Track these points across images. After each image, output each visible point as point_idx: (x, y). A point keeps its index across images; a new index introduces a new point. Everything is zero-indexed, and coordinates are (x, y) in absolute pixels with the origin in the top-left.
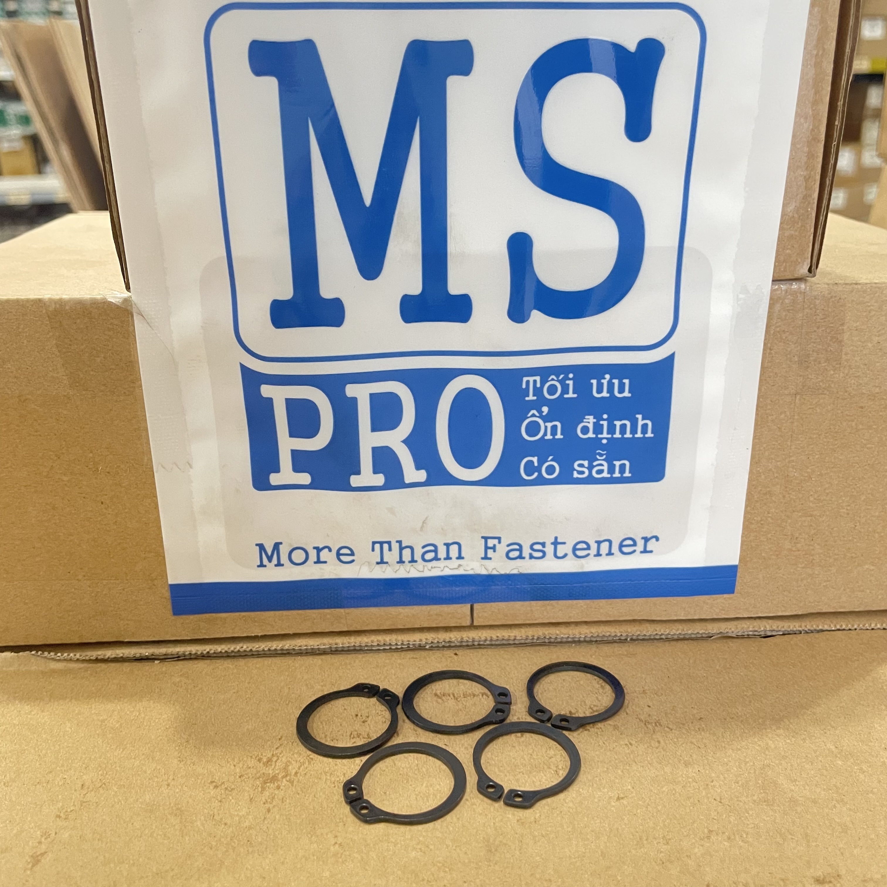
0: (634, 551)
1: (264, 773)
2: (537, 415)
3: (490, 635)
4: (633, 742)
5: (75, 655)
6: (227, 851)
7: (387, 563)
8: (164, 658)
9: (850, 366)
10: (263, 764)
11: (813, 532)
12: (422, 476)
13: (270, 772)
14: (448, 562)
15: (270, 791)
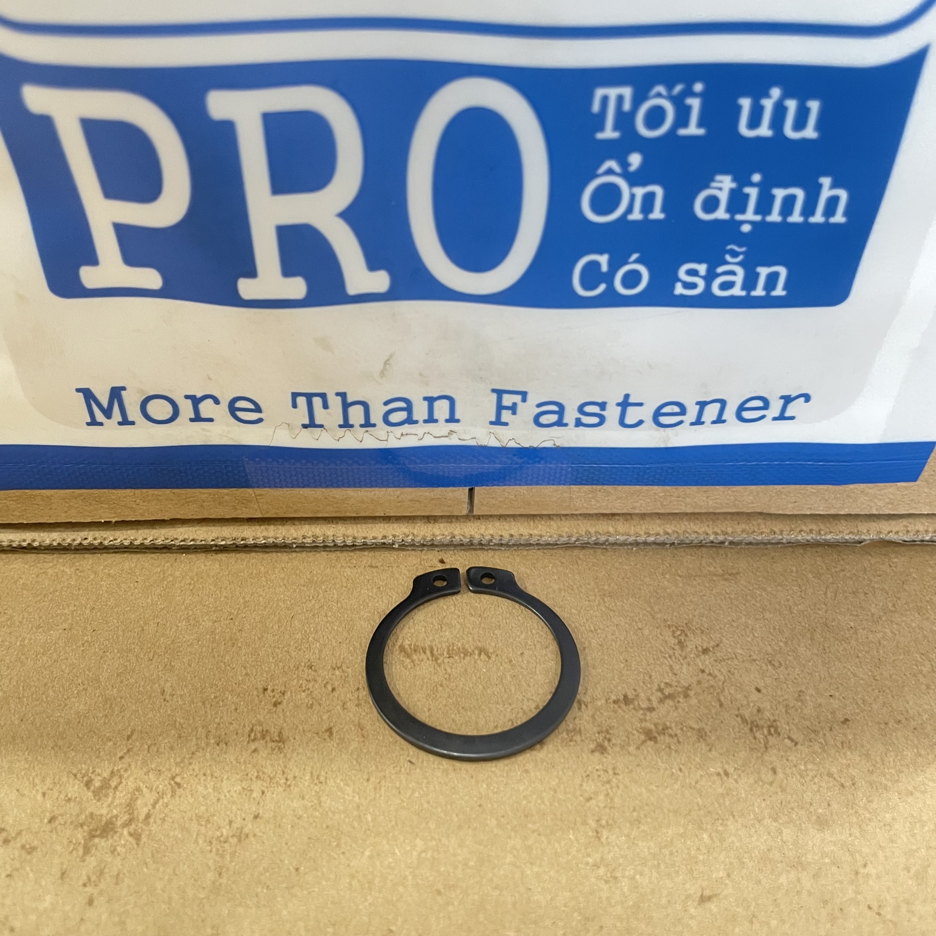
0: (763, 417)
1: (92, 814)
2: (618, 170)
3: (500, 533)
4: (731, 770)
7: (321, 426)
10: (94, 792)
12: (380, 281)
13: (104, 811)
14: (430, 427)
15: (99, 855)
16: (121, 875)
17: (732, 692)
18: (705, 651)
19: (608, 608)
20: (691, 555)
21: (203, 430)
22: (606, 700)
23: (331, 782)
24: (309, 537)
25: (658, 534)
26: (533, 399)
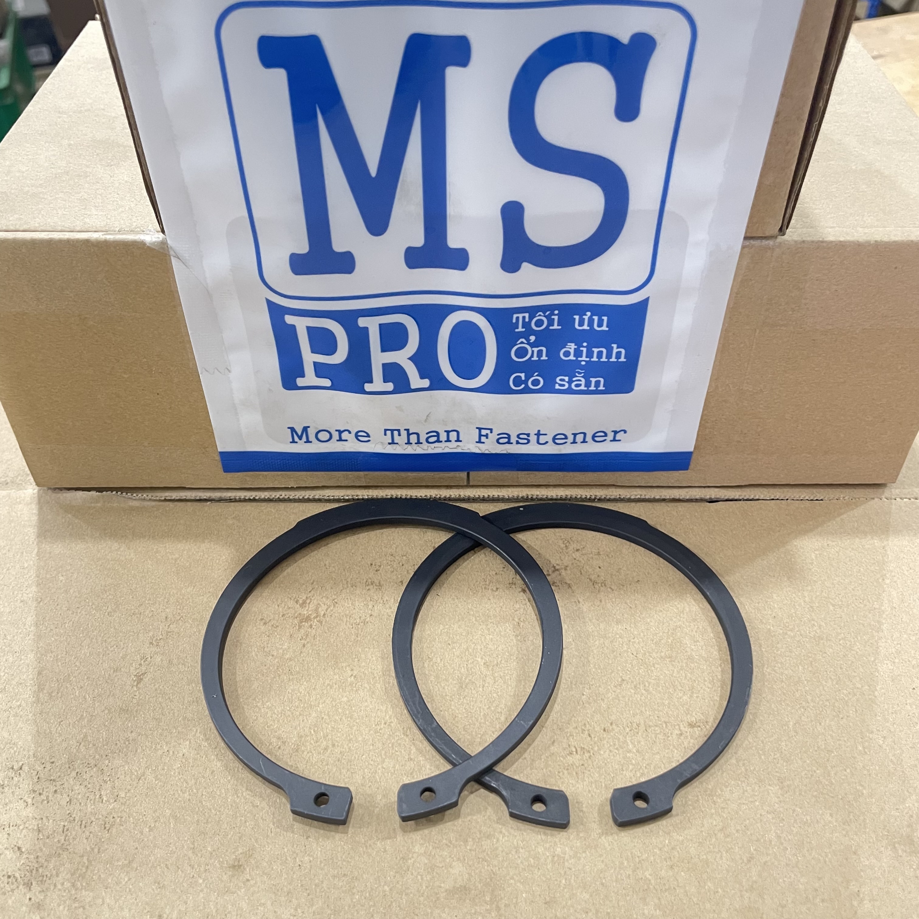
0: (605, 440)
1: (300, 614)
2: (525, 342)
3: (483, 494)
4: (581, 600)
5: (147, 496)
6: (274, 677)
7: (397, 443)
8: (220, 500)
9: (808, 308)
10: (300, 605)
11: (759, 429)
12: (426, 383)
13: (306, 613)
14: (448, 444)
15: (305, 629)
16: (315, 636)
17: (587, 567)
18: (578, 550)
21: (343, 445)
26: (496, 432)
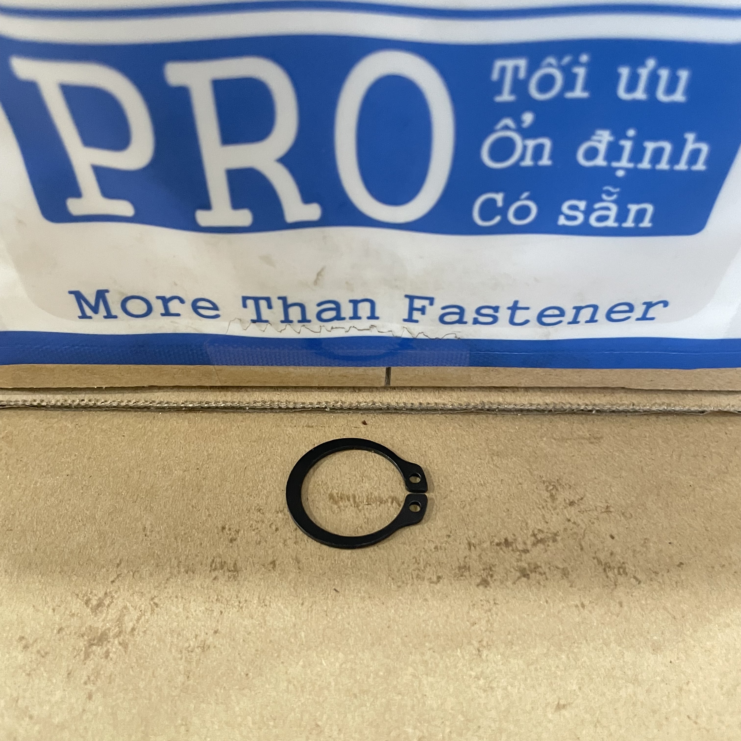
0: (628, 318)
2: (513, 126)
3: (411, 401)
7: (266, 321)
12: (313, 211)
13: (100, 625)
14: (355, 322)
15: (96, 659)
16: (113, 676)
17: (592, 538)
18: (572, 503)
19: (496, 466)
20: (565, 421)
21: (172, 322)
22: (491, 543)
23: (274, 605)
24: (259, 402)
25: (539, 405)
